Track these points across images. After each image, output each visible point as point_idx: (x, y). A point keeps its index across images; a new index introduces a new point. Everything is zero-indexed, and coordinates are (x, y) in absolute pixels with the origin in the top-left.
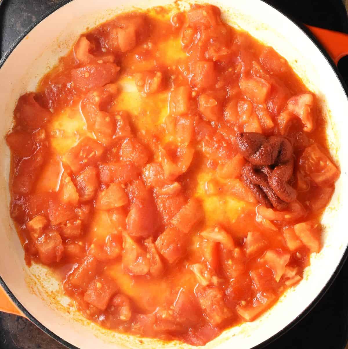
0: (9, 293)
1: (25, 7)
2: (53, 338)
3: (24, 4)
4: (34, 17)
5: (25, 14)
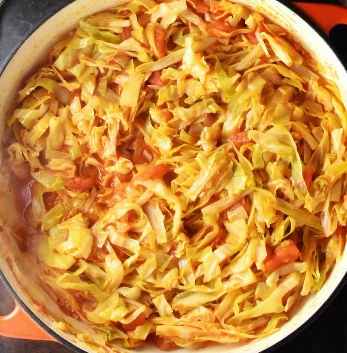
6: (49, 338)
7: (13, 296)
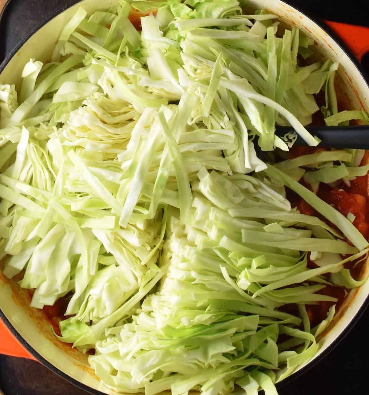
0: (17, 335)
2: (67, 381)
6: (28, 356)
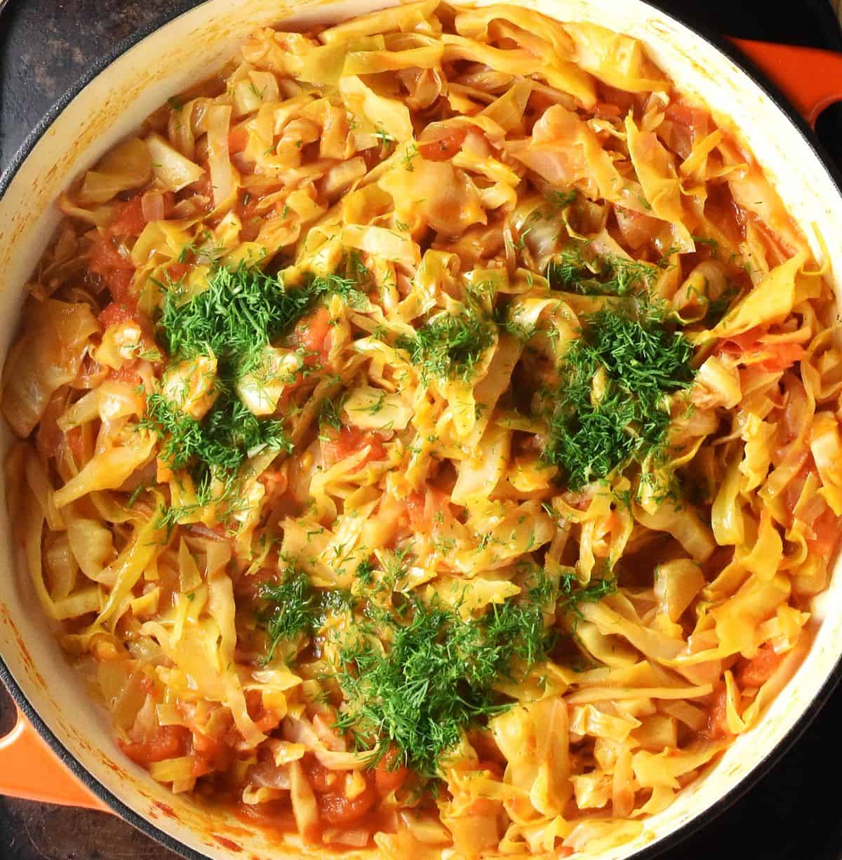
1: (54, 26)
3: (53, 20)
4: (77, 51)
5: (56, 44)
6: (94, 803)
7: (13, 697)
